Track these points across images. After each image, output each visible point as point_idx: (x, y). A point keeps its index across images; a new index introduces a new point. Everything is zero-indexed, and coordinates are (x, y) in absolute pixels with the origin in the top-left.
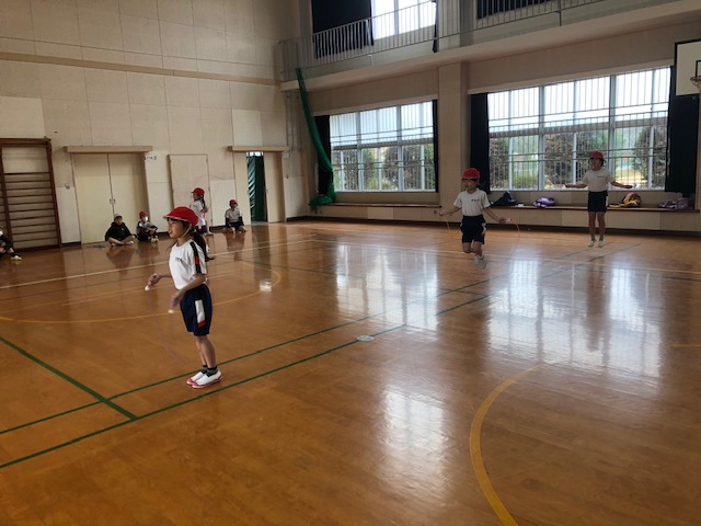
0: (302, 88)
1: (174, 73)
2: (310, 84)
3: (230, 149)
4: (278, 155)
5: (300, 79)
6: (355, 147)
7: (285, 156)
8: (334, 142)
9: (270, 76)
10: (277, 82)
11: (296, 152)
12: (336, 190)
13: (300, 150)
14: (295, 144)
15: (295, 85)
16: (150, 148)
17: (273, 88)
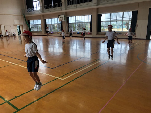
0: (24, 17)
1: (5, 15)
2: (25, 16)
3: (14, 25)
4: (22, 26)
5: (24, 15)
6: (33, 25)
7: (23, 26)
8: (31, 24)
9: (20, 15)
10: (21, 15)
11: (25, 25)
12: (31, 31)
13: (26, 25)
14: (25, 24)
15: (23, 16)
16: (2, 25)
17: (21, 16)
